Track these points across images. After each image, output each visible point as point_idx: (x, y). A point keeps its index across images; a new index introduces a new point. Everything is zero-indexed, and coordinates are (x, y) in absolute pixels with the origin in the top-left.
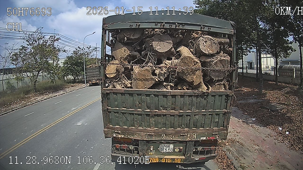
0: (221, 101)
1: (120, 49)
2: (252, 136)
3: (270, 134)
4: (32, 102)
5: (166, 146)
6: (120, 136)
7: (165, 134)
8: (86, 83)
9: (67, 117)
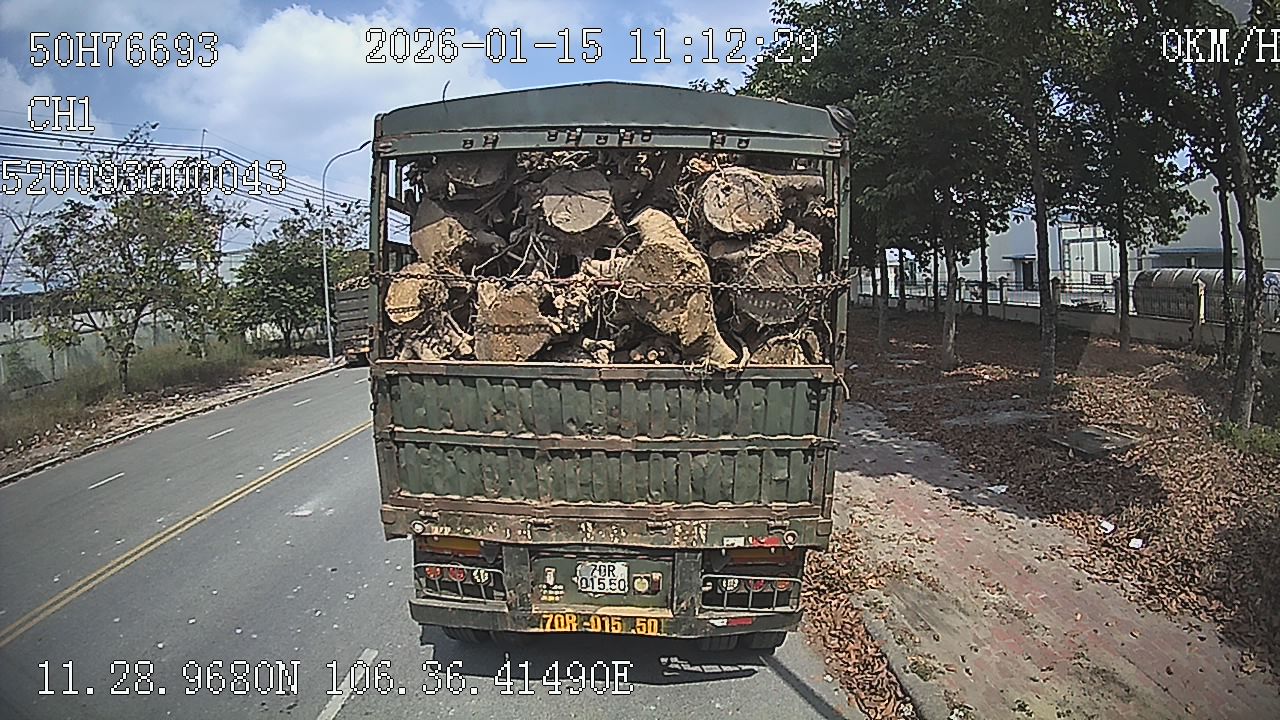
0: (794, 401)
1: (435, 225)
2: (980, 554)
3: (1059, 547)
4: (114, 436)
5: (600, 570)
6: (436, 531)
7: (593, 523)
8: (334, 356)
9: (259, 485)
